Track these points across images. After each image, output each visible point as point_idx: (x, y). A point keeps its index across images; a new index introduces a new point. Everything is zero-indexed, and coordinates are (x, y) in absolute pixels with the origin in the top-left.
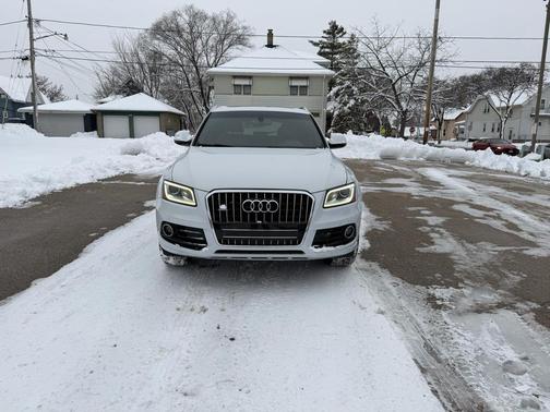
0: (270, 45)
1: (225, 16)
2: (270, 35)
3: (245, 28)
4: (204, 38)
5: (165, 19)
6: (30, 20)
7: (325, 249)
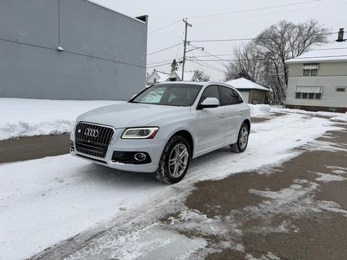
0: (340, 40)
1: (309, 23)
2: (341, 32)
3: (323, 30)
4: (292, 40)
5: (266, 31)
6: (185, 42)
7: (117, 163)
